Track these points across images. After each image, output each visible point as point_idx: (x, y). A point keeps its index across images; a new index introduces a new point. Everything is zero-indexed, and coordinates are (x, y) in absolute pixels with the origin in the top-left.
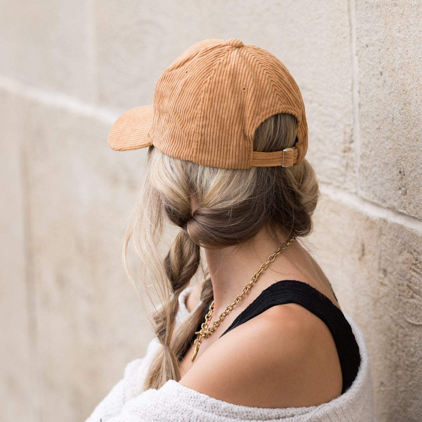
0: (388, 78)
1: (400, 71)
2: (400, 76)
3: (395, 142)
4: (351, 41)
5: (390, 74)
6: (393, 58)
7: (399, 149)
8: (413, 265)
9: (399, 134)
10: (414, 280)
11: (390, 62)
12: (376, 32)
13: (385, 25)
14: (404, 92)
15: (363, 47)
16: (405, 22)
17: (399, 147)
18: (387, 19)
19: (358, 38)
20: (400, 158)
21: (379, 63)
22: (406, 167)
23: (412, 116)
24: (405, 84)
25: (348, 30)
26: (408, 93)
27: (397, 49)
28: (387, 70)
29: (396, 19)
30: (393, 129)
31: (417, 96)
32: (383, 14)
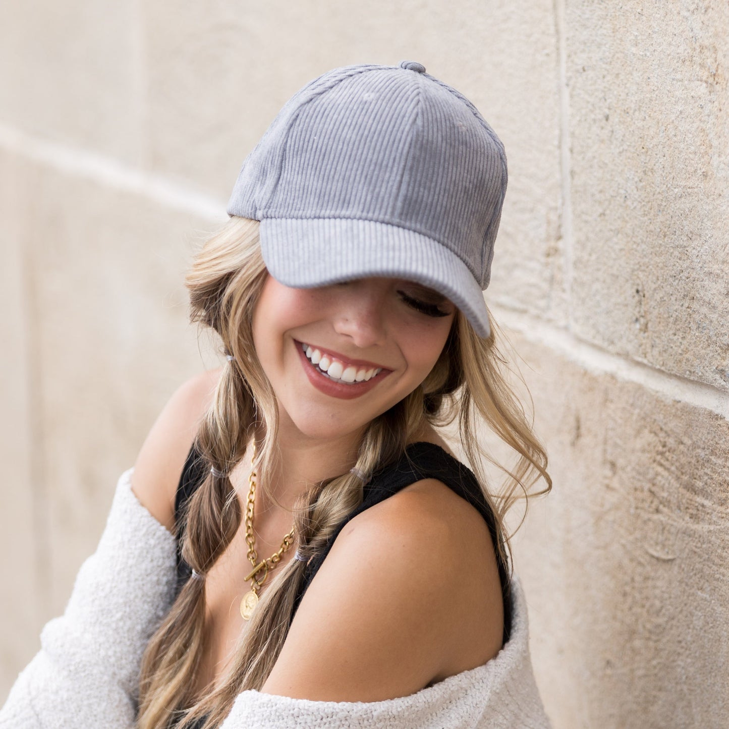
0: (617, 126)
1: (637, 113)
2: (636, 122)
3: (629, 239)
4: (558, 61)
5: (621, 119)
6: (626, 91)
7: (636, 251)
8: (658, 454)
9: (636, 225)
10: (660, 482)
11: (620, 98)
12: (599, 46)
13: (613, 32)
14: (643, 150)
15: (577, 71)
16: (645, 28)
17: (635, 246)
18: (616, 23)
19: (569, 56)
20: (638, 266)
21: (603, 100)
22: (647, 281)
23: (657, 193)
24: (646, 136)
25: (553, 41)
26: (649, 152)
27: (632, 74)
28: (615, 111)
29: (630, 23)
30: (625, 215)
31: (665, 158)
32: (609, 14)
